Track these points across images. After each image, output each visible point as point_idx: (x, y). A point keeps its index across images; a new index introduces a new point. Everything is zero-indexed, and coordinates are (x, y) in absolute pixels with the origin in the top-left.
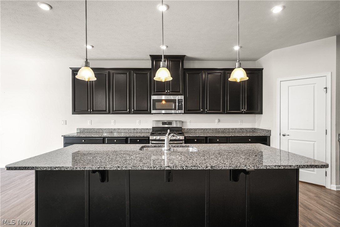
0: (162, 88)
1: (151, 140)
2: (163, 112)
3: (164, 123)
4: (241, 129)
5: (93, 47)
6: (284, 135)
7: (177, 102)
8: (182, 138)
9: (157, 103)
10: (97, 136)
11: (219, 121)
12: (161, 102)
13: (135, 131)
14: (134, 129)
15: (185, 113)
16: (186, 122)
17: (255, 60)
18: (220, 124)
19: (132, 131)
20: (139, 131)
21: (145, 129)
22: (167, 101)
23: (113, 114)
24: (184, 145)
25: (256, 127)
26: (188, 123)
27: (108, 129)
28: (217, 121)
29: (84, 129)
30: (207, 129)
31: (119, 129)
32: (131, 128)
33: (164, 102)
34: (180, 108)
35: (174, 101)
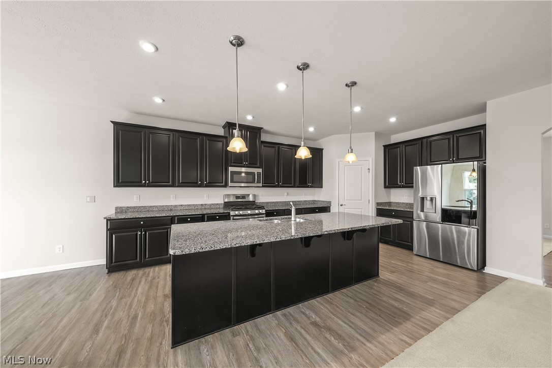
0: (238, 159)
1: (232, 216)
2: (243, 185)
3: (237, 197)
4: (305, 201)
5: (164, 101)
6: (341, 205)
7: (256, 175)
8: (264, 211)
9: (235, 175)
10: (163, 215)
11: (288, 194)
12: (241, 174)
13: (203, 207)
14: (202, 205)
15: (263, 186)
16: (258, 196)
17: (315, 140)
18: (288, 197)
19: (199, 207)
20: (207, 207)
21: (215, 204)
22: (247, 173)
23: (178, 186)
24: (265, 218)
25: (316, 199)
26: (260, 197)
27: (166, 206)
28: (286, 194)
29: (128, 207)
30: (277, 202)
31: (181, 205)
32: (197, 204)
33: (243, 175)
34: (258, 182)
35: (253, 174)
